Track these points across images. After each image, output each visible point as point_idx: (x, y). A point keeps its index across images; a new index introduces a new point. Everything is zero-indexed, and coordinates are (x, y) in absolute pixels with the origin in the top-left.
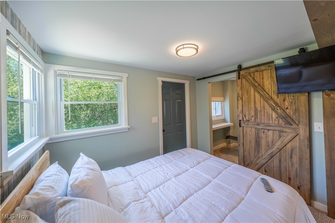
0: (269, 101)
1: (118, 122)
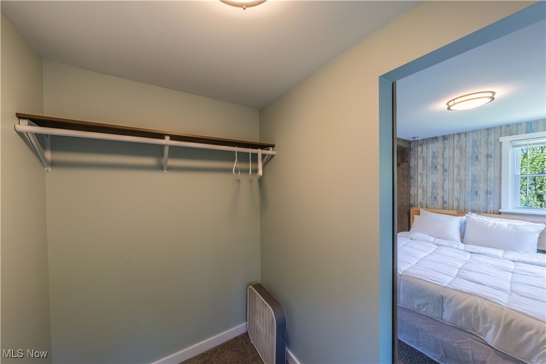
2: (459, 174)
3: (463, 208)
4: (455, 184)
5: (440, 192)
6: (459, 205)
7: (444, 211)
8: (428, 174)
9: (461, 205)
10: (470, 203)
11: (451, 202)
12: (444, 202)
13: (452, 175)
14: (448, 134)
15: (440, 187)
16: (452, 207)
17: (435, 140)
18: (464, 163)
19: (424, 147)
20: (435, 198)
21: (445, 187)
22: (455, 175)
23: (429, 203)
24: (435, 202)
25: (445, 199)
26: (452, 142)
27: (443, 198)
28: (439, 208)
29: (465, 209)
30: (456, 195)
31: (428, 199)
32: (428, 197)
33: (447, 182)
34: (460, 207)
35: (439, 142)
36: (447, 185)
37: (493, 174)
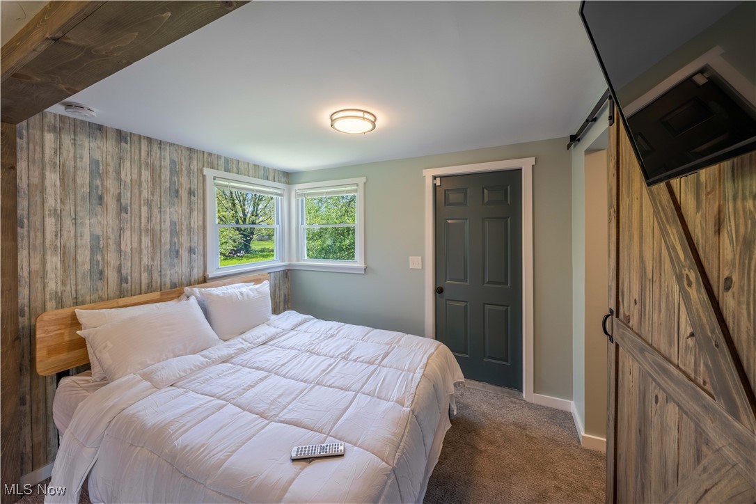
0: (668, 227)
1: (353, 256)
2: (149, 219)
3: (159, 284)
4: (143, 238)
5: (112, 257)
6: (152, 279)
7: (122, 301)
8: (80, 214)
9: (154, 278)
10: (168, 272)
11: (136, 275)
12: (123, 279)
13: (137, 219)
14: (129, 131)
15: (113, 247)
16: (138, 287)
17: (98, 133)
18: (159, 199)
19: (67, 140)
20: (101, 273)
21: (123, 247)
22: (144, 220)
23: (84, 290)
24: (99, 283)
25: (124, 272)
26: (137, 151)
27: (119, 270)
28: (111, 295)
29: (161, 285)
30: (145, 260)
31: (79, 280)
32: (79, 276)
33: (128, 234)
34: (154, 283)
35: (109, 142)
36: (128, 242)
37: (196, 222)
